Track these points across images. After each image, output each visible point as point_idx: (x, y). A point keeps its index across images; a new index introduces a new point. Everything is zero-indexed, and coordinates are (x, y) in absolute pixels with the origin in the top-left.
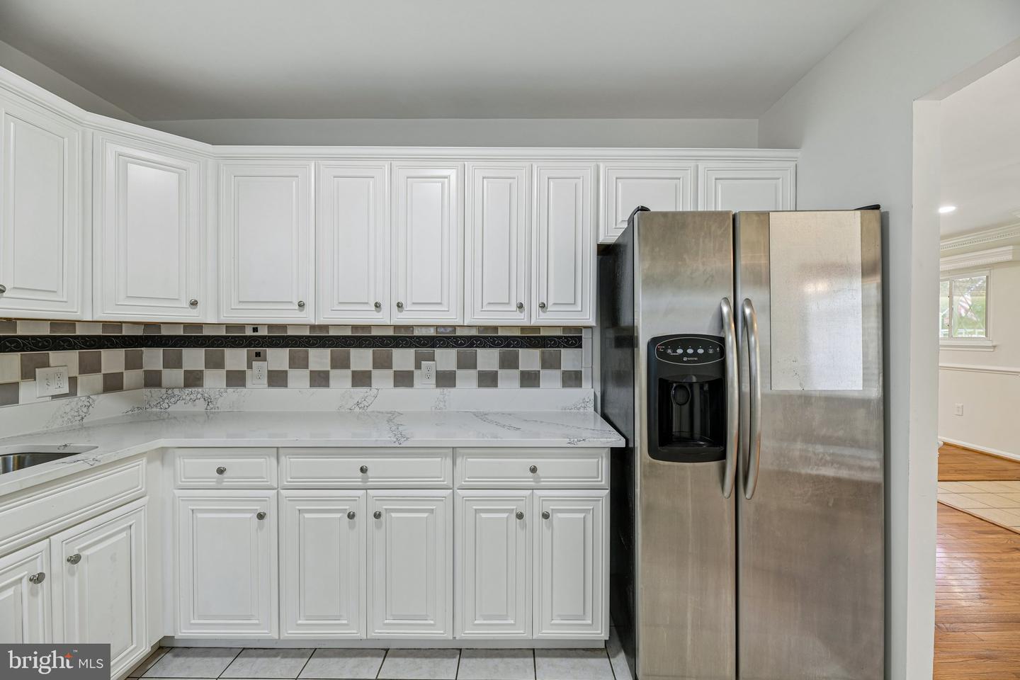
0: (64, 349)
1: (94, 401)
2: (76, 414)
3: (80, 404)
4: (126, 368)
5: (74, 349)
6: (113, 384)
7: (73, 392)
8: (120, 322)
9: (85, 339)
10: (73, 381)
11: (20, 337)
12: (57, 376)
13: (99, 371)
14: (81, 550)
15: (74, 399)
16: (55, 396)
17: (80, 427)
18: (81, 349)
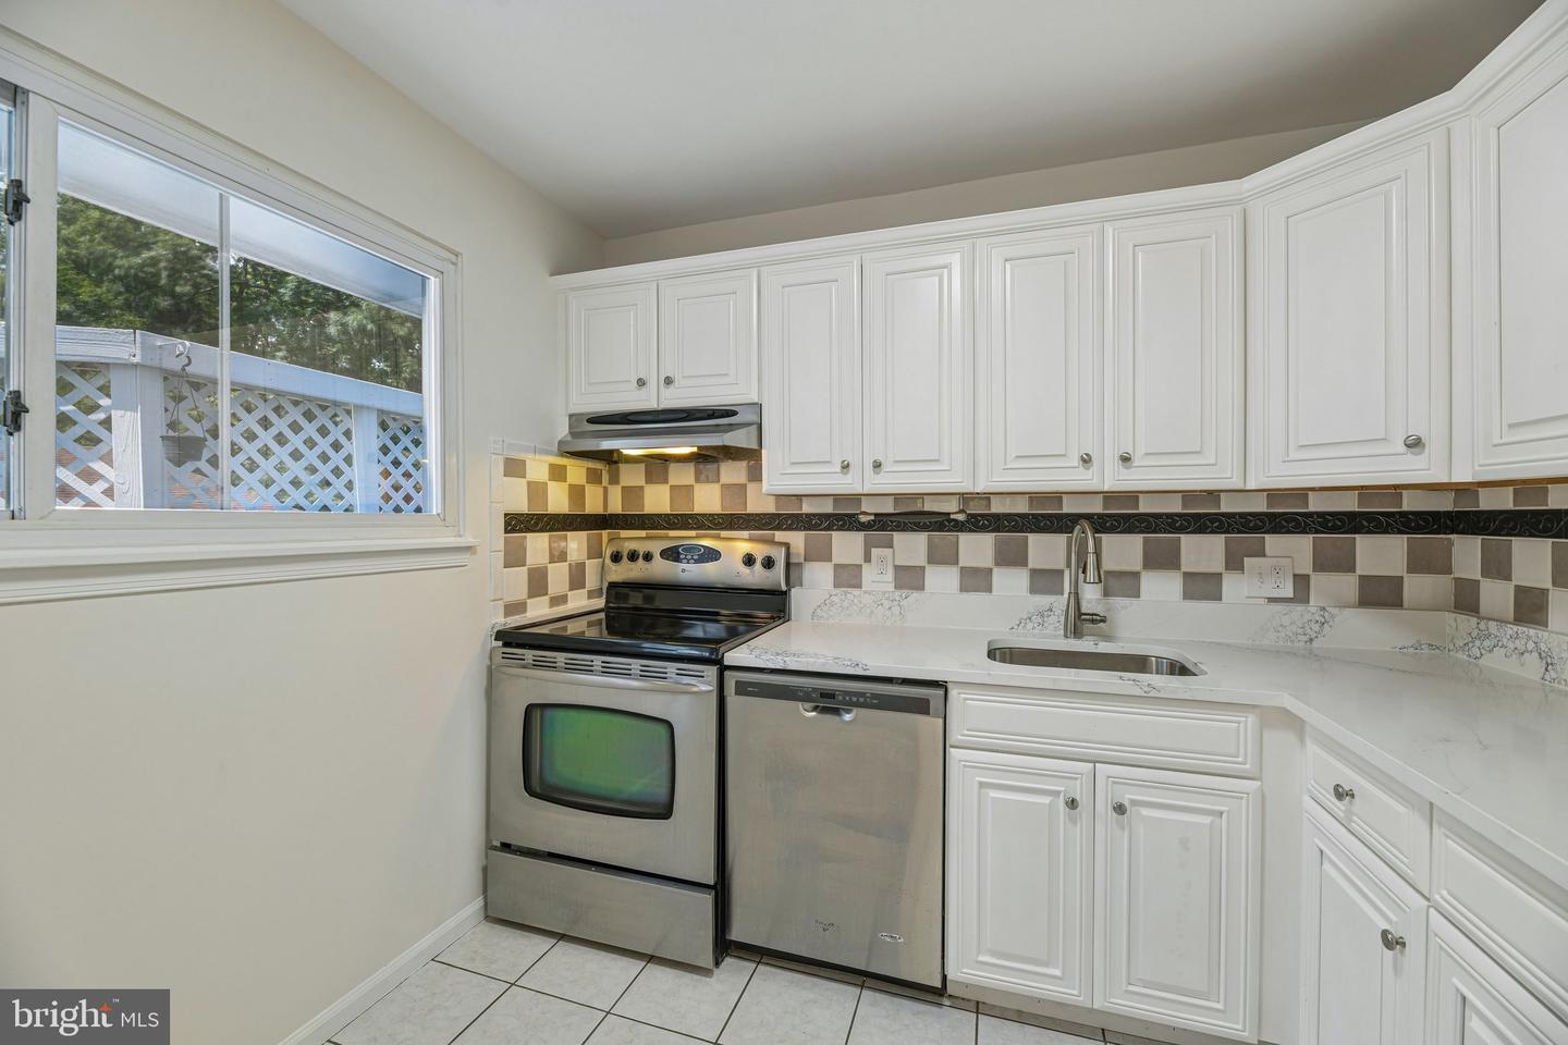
0: (1289, 532)
1: (1333, 616)
2: (1300, 631)
3: (1307, 617)
4: (1410, 571)
5: (1304, 532)
6: (1380, 594)
7: (1301, 597)
8: (1396, 487)
9: (1324, 518)
10: (1302, 582)
11: (1223, 515)
12: (1277, 571)
13: (1352, 569)
14: (1134, 803)
15: (1299, 608)
16: (1272, 600)
17: (1307, 655)
18: (1317, 532)
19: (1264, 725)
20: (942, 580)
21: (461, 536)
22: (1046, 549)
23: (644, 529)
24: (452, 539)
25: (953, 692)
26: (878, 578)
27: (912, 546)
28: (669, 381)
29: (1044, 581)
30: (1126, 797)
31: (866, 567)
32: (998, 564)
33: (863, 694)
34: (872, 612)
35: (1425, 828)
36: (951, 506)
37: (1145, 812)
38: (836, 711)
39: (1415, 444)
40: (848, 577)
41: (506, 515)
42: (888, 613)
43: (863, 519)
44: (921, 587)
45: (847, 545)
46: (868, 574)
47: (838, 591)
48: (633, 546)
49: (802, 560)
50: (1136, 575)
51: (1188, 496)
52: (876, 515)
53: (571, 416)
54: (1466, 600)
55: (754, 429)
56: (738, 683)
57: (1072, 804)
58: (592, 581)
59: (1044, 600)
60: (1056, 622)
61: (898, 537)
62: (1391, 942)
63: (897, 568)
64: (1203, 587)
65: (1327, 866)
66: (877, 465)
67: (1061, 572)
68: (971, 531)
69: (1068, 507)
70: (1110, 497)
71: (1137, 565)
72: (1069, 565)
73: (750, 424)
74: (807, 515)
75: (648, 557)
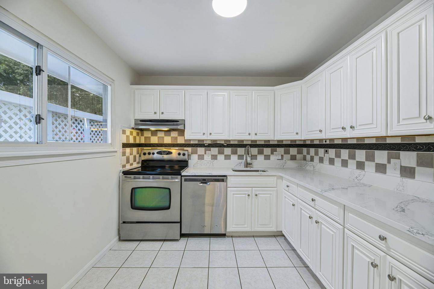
0: (280, 147)
1: (287, 162)
2: (282, 165)
4: (297, 154)
6: (293, 158)
7: (282, 159)
9: (285, 145)
10: (282, 156)
11: (271, 144)
12: (279, 154)
13: (289, 154)
14: (259, 194)
15: (282, 161)
16: (278, 159)
17: (283, 168)
18: (285, 147)
19: (277, 179)
20: (221, 157)
21: (114, 148)
22: (241, 151)
23: (150, 147)
24: (113, 149)
25: (228, 177)
26: (207, 157)
27: (215, 151)
28: (162, 113)
29: (240, 157)
30: (257, 193)
31: (205, 155)
32: (232, 154)
33: (211, 179)
34: (206, 165)
35: (297, 187)
36: (223, 142)
37: (260, 195)
38: (206, 183)
39: (297, 134)
40: (201, 157)
41: (123, 143)
42: (210, 165)
43: (206, 145)
44: (217, 159)
45: (201, 150)
46: (206, 157)
47: (199, 160)
48: (149, 151)
49: (191, 154)
50: (256, 156)
51: (265, 141)
52: (208, 144)
53: (135, 120)
54: (305, 159)
55: (183, 125)
56: (185, 179)
57: (249, 195)
58: (137, 160)
59: (240, 161)
60: (243, 165)
61: (212, 149)
62: (293, 205)
63: (212, 155)
64: (267, 157)
65: (286, 198)
66: (211, 134)
67: (244, 155)
68: (227, 147)
69: (245, 143)
70: (252, 141)
71: (257, 154)
72: (245, 154)
73: (182, 124)
74: (192, 144)
75: (153, 154)
